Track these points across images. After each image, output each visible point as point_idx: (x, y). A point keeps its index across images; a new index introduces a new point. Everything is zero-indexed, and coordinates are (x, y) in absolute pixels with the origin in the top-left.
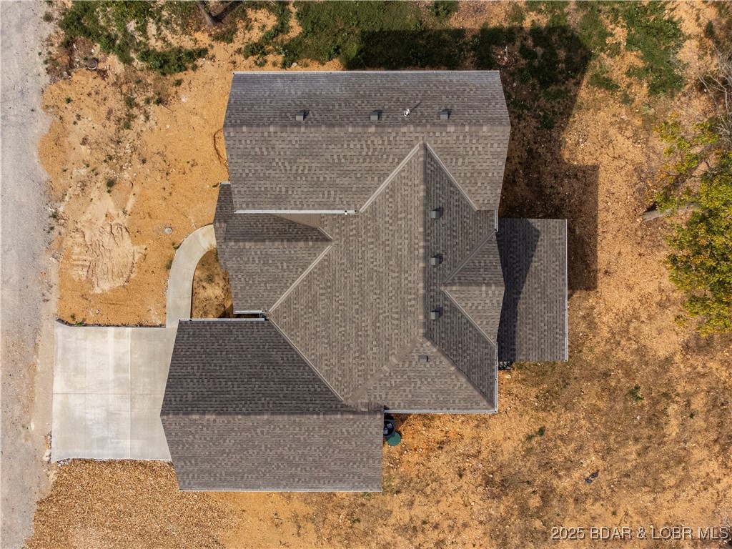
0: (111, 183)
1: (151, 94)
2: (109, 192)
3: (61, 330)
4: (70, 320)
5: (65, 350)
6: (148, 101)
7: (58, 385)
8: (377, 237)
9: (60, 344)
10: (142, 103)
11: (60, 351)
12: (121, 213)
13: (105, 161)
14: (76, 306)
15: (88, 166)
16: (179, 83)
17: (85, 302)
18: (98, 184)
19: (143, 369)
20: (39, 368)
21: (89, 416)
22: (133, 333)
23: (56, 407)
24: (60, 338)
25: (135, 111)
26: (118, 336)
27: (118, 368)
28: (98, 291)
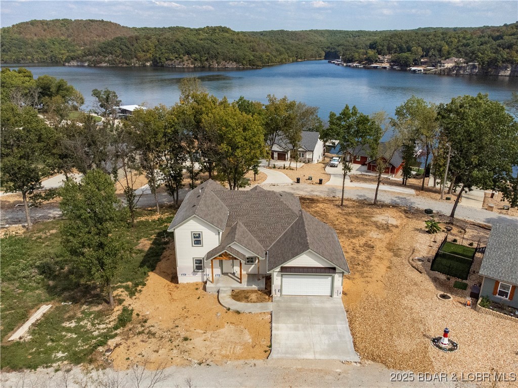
0: (186, 339)
1: (139, 325)
2: (191, 340)
3: (274, 355)
4: (268, 353)
5: (286, 353)
6: (142, 326)
7: (310, 356)
8: (238, 205)
9: (283, 355)
10: (143, 328)
11: (287, 355)
12: (204, 334)
13: (172, 342)
14: (259, 350)
15: (172, 349)
16: (138, 315)
17: (257, 346)
18: (185, 345)
19: (295, 320)
20: (300, 367)
21: (327, 342)
22: (275, 323)
23: (323, 357)
24: (279, 355)
25: (146, 331)
26: (277, 329)
27: (296, 329)
28: (250, 341)
